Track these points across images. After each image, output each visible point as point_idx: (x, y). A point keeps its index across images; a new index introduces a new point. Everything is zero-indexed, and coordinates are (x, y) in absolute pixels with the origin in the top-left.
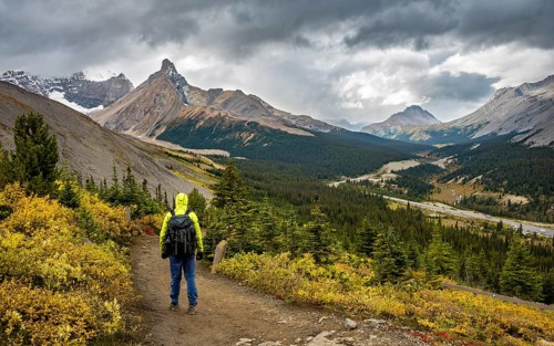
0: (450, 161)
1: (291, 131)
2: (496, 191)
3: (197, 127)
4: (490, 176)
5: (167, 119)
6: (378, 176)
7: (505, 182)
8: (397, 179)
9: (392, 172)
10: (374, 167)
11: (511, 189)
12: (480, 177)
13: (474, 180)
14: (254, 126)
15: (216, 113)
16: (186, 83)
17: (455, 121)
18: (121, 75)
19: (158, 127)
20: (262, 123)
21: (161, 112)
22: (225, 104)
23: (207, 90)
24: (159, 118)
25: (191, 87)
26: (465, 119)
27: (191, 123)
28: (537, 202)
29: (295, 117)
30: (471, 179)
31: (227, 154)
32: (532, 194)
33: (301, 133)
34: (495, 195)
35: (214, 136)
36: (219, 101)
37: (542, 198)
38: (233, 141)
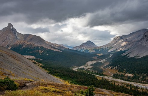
0: (105, 61)
1: (54, 50)
2: (123, 72)
3: (23, 47)
4: (120, 67)
5: (11, 44)
6: (86, 67)
7: (125, 69)
8: (93, 68)
9: (90, 65)
10: (84, 64)
11: (127, 72)
12: (116, 67)
13: (115, 68)
14: (42, 48)
15: (29, 43)
17: (102, 46)
20: (45, 47)
21: (9, 42)
22: (31, 40)
23: (24, 34)
24: (8, 44)
25: (18, 33)
26: (105, 46)
27: (20, 46)
28: (136, 76)
29: (53, 44)
30: (113, 67)
31: (34, 58)
32: (134, 73)
33: (57, 50)
34: (123, 73)
35: (29, 51)
36: (29, 38)
37: (137, 75)
38: (36, 53)
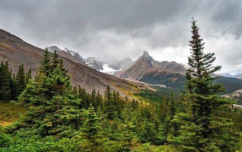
3: (155, 76)
5: (143, 74)
6: (231, 95)
9: (239, 93)
10: (230, 92)
14: (178, 75)
15: (163, 70)
16: (153, 60)
18: (129, 57)
19: (140, 76)
20: (181, 74)
21: (142, 70)
22: (168, 67)
23: (161, 62)
24: (140, 73)
25: (154, 61)
27: (152, 74)
31: (165, 87)
35: (161, 79)
36: (165, 66)
38: (168, 81)
